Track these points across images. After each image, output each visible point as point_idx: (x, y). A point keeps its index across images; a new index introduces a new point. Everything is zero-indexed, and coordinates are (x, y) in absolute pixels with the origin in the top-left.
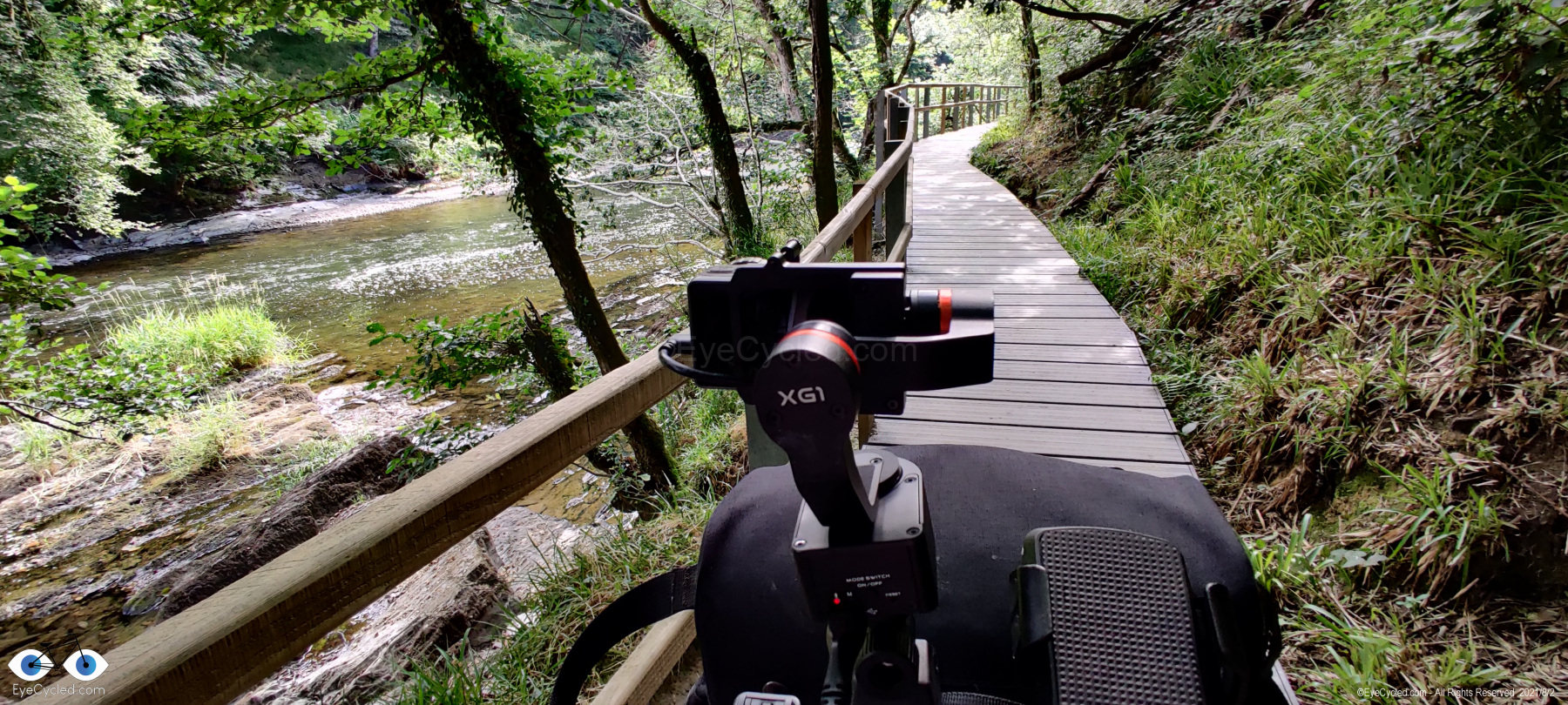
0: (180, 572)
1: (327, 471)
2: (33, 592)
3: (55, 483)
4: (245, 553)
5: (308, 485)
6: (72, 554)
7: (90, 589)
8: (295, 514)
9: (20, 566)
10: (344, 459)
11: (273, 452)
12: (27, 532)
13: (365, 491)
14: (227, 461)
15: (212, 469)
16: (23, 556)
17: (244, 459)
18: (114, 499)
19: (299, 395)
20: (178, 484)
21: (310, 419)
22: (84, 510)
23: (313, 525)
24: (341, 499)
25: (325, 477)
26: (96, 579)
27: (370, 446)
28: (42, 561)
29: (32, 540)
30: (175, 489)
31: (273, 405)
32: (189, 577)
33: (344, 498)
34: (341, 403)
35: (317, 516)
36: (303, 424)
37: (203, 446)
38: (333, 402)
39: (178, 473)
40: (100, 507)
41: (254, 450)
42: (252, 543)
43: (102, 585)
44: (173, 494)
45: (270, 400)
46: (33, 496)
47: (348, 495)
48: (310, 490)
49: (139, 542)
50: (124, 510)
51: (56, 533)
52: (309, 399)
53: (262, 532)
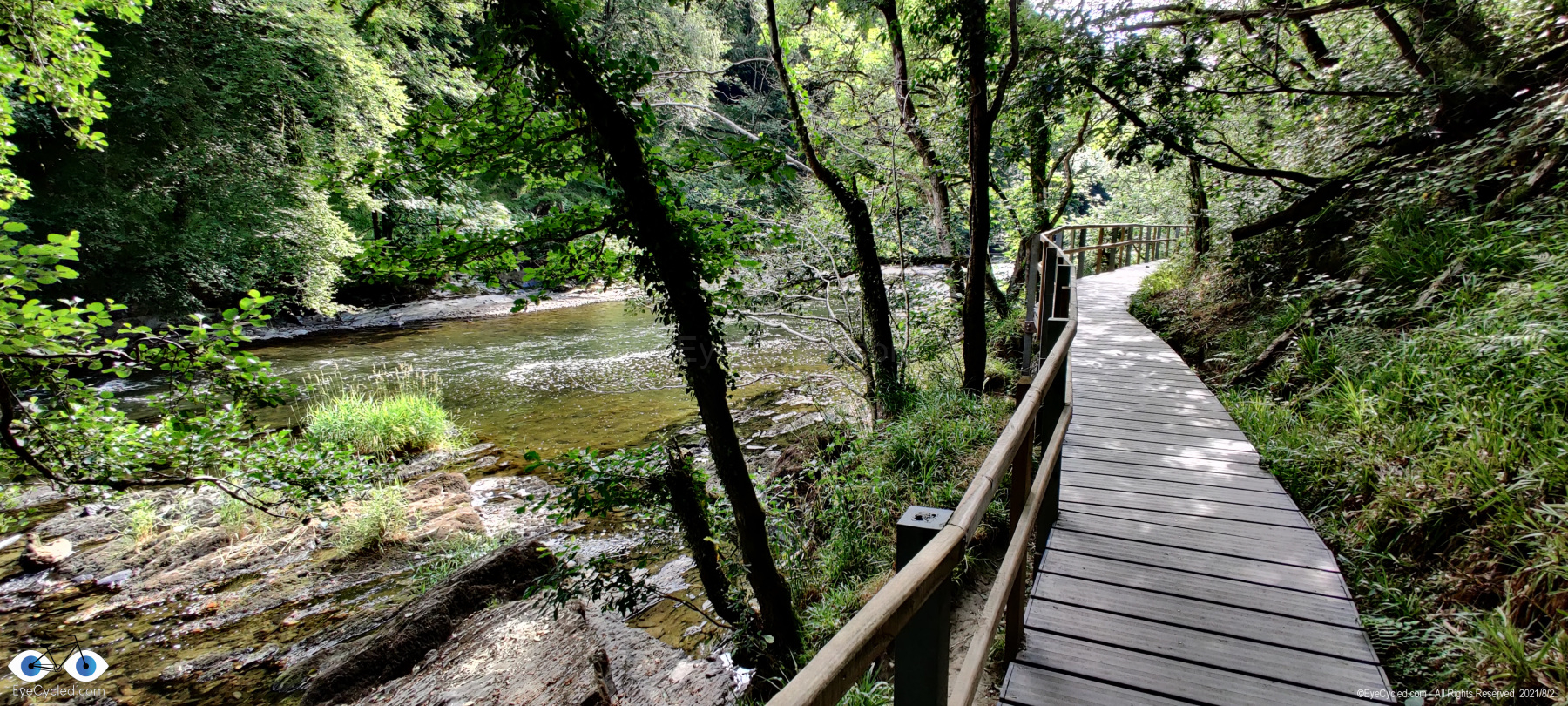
0: (327, 653)
1: (469, 570)
2: (202, 654)
3: (241, 546)
4: (386, 646)
5: (451, 583)
6: (242, 620)
7: (250, 659)
8: (434, 612)
9: (197, 626)
10: (485, 561)
11: (425, 539)
12: (208, 592)
13: (499, 596)
14: (386, 544)
15: (373, 550)
16: (202, 615)
17: (400, 543)
18: (286, 569)
19: (456, 485)
20: (341, 561)
21: (462, 510)
22: (259, 576)
23: (449, 625)
24: (477, 601)
25: (466, 577)
26: (257, 649)
27: (510, 550)
28: (215, 623)
29: (211, 601)
30: (337, 566)
31: (433, 492)
32: (336, 661)
33: (480, 600)
34: (490, 495)
35: (453, 616)
36: (454, 514)
37: (367, 528)
38: (484, 493)
39: (342, 549)
40: (274, 575)
41: (409, 536)
42: (393, 636)
43: (260, 656)
44: (335, 572)
45: (430, 487)
46: (220, 557)
47: (484, 598)
48: (451, 589)
49: (299, 614)
50: (292, 582)
51: (234, 596)
52: (463, 490)
53: (404, 626)
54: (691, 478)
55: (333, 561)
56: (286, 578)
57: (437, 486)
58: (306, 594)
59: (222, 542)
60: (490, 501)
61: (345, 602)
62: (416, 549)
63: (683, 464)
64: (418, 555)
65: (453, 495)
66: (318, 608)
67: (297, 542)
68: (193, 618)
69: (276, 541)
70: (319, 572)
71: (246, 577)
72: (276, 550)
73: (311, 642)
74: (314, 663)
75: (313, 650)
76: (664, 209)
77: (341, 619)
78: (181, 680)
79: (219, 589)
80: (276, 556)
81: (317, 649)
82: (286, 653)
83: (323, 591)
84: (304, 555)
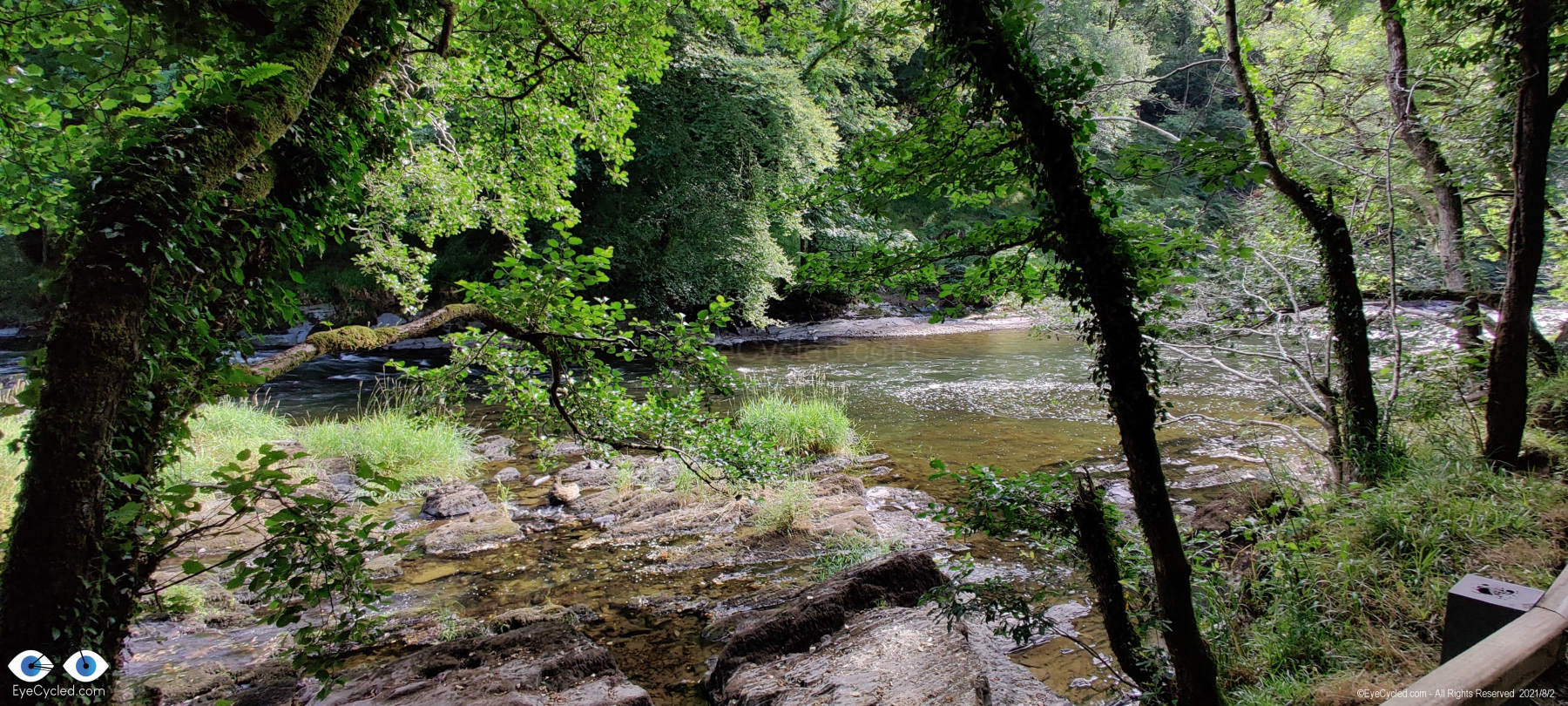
0: (742, 616)
1: (863, 569)
2: (656, 593)
3: (687, 511)
4: (790, 621)
5: (846, 577)
6: (684, 572)
7: (687, 606)
8: (832, 600)
9: (653, 569)
10: (878, 563)
11: (826, 533)
12: (663, 544)
13: (888, 599)
14: (793, 531)
15: (782, 534)
16: (657, 562)
17: (804, 532)
18: (717, 537)
19: (853, 488)
20: (758, 539)
21: (857, 512)
22: (698, 538)
23: (842, 615)
24: (869, 599)
25: (860, 574)
26: (692, 599)
27: (901, 557)
28: (666, 570)
29: (664, 551)
30: (754, 543)
31: (834, 492)
32: (750, 625)
33: (870, 599)
34: (883, 503)
35: (847, 608)
36: (851, 515)
37: (781, 514)
38: (877, 500)
39: (760, 529)
40: (708, 540)
41: (813, 528)
42: (796, 615)
43: (695, 605)
44: (753, 547)
45: (833, 486)
46: (672, 517)
47: (875, 597)
48: (847, 582)
50: (720, 549)
51: (680, 551)
52: (860, 494)
53: (805, 607)
54: (1102, 513)
55: (752, 537)
56: (717, 544)
57: (838, 486)
58: (730, 562)
59: (673, 505)
60: (882, 508)
61: (758, 575)
62: (817, 540)
63: (1094, 497)
64: (818, 547)
65: (851, 497)
66: (738, 576)
67: (727, 516)
68: (650, 562)
69: (711, 512)
70: (741, 544)
71: (690, 537)
72: (711, 520)
73: (731, 604)
74: (732, 622)
75: (732, 611)
76: (1098, 220)
77: (754, 590)
78: (640, 611)
79: (671, 543)
80: (711, 524)
81: (736, 610)
82: (713, 608)
83: (743, 561)
84: (731, 528)
